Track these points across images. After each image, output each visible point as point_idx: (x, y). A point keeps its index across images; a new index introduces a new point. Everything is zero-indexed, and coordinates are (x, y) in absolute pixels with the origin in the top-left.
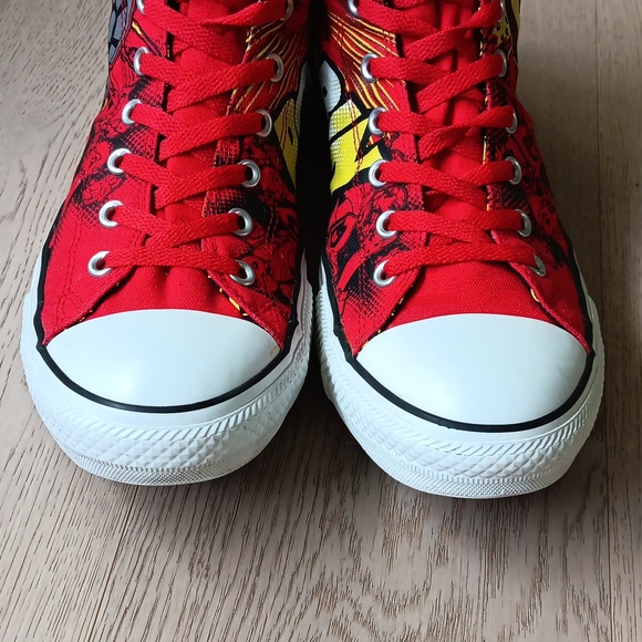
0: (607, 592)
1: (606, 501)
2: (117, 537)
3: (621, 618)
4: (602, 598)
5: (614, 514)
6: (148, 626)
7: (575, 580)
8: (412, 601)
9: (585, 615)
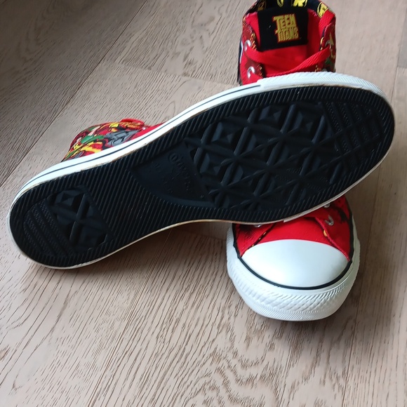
0: (346, 371)
1: (353, 333)
2: (126, 322)
3: (351, 383)
4: (343, 373)
5: (356, 339)
6: (136, 359)
7: (332, 365)
8: (255, 364)
9: (334, 380)
